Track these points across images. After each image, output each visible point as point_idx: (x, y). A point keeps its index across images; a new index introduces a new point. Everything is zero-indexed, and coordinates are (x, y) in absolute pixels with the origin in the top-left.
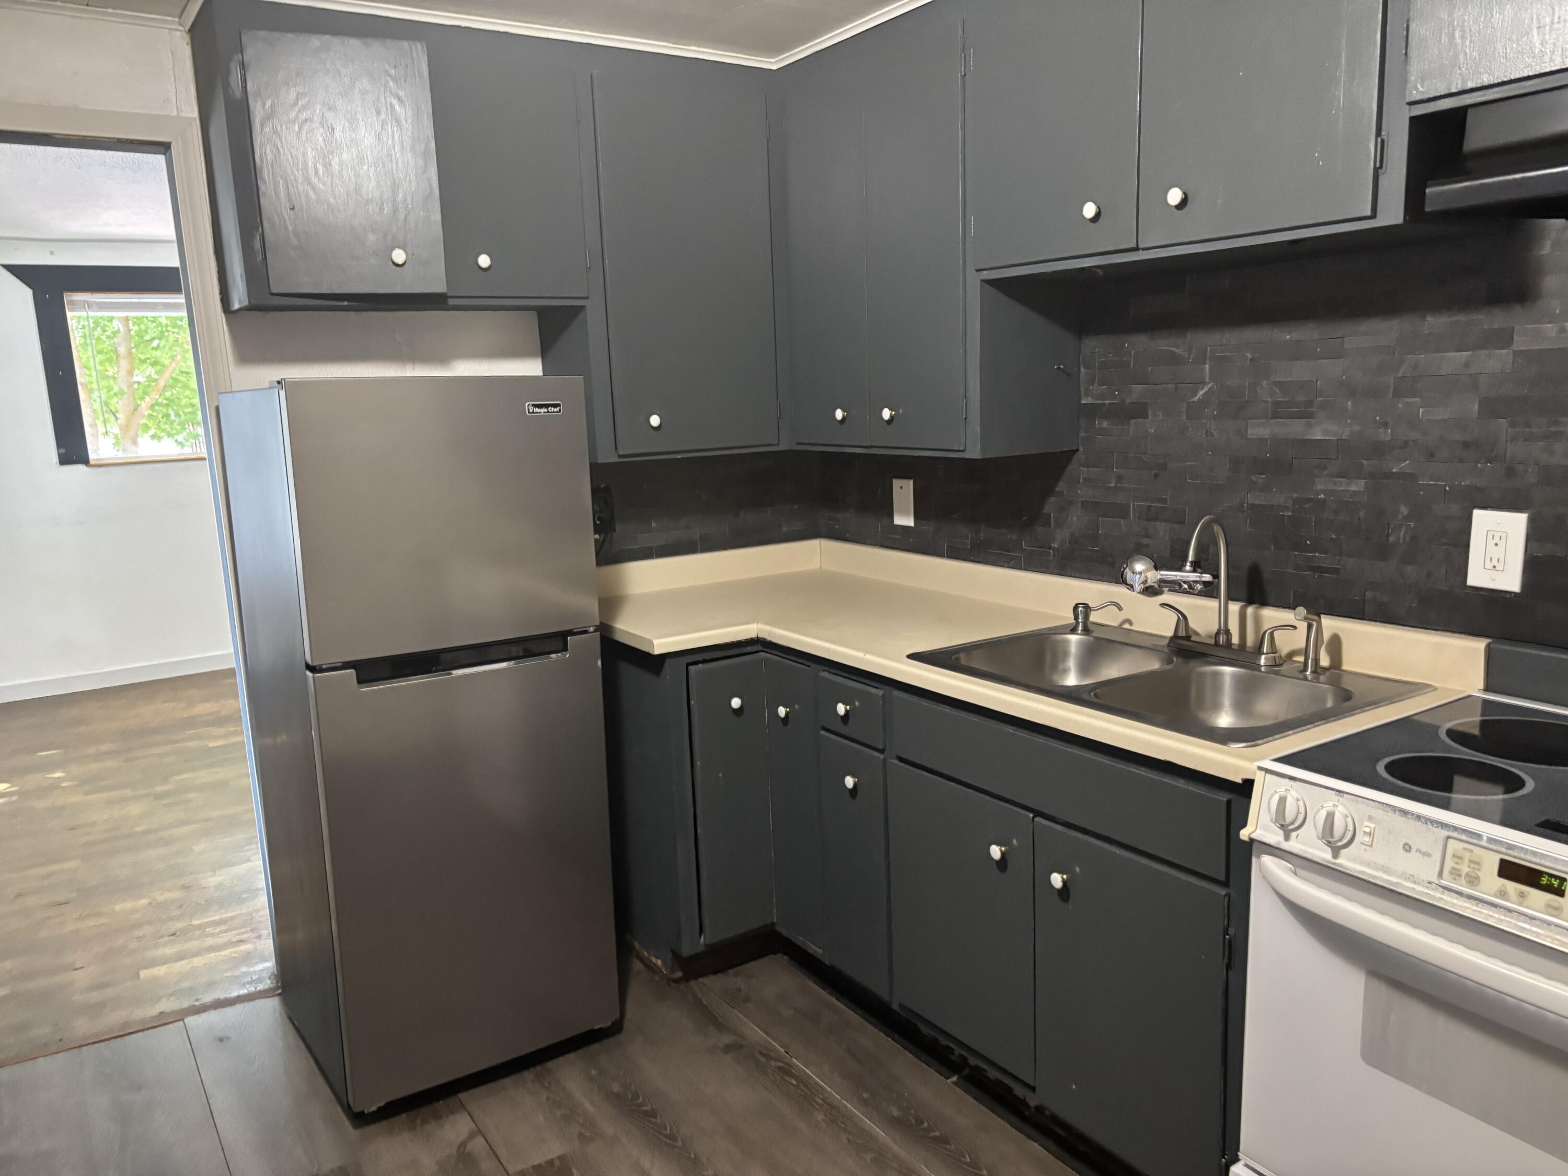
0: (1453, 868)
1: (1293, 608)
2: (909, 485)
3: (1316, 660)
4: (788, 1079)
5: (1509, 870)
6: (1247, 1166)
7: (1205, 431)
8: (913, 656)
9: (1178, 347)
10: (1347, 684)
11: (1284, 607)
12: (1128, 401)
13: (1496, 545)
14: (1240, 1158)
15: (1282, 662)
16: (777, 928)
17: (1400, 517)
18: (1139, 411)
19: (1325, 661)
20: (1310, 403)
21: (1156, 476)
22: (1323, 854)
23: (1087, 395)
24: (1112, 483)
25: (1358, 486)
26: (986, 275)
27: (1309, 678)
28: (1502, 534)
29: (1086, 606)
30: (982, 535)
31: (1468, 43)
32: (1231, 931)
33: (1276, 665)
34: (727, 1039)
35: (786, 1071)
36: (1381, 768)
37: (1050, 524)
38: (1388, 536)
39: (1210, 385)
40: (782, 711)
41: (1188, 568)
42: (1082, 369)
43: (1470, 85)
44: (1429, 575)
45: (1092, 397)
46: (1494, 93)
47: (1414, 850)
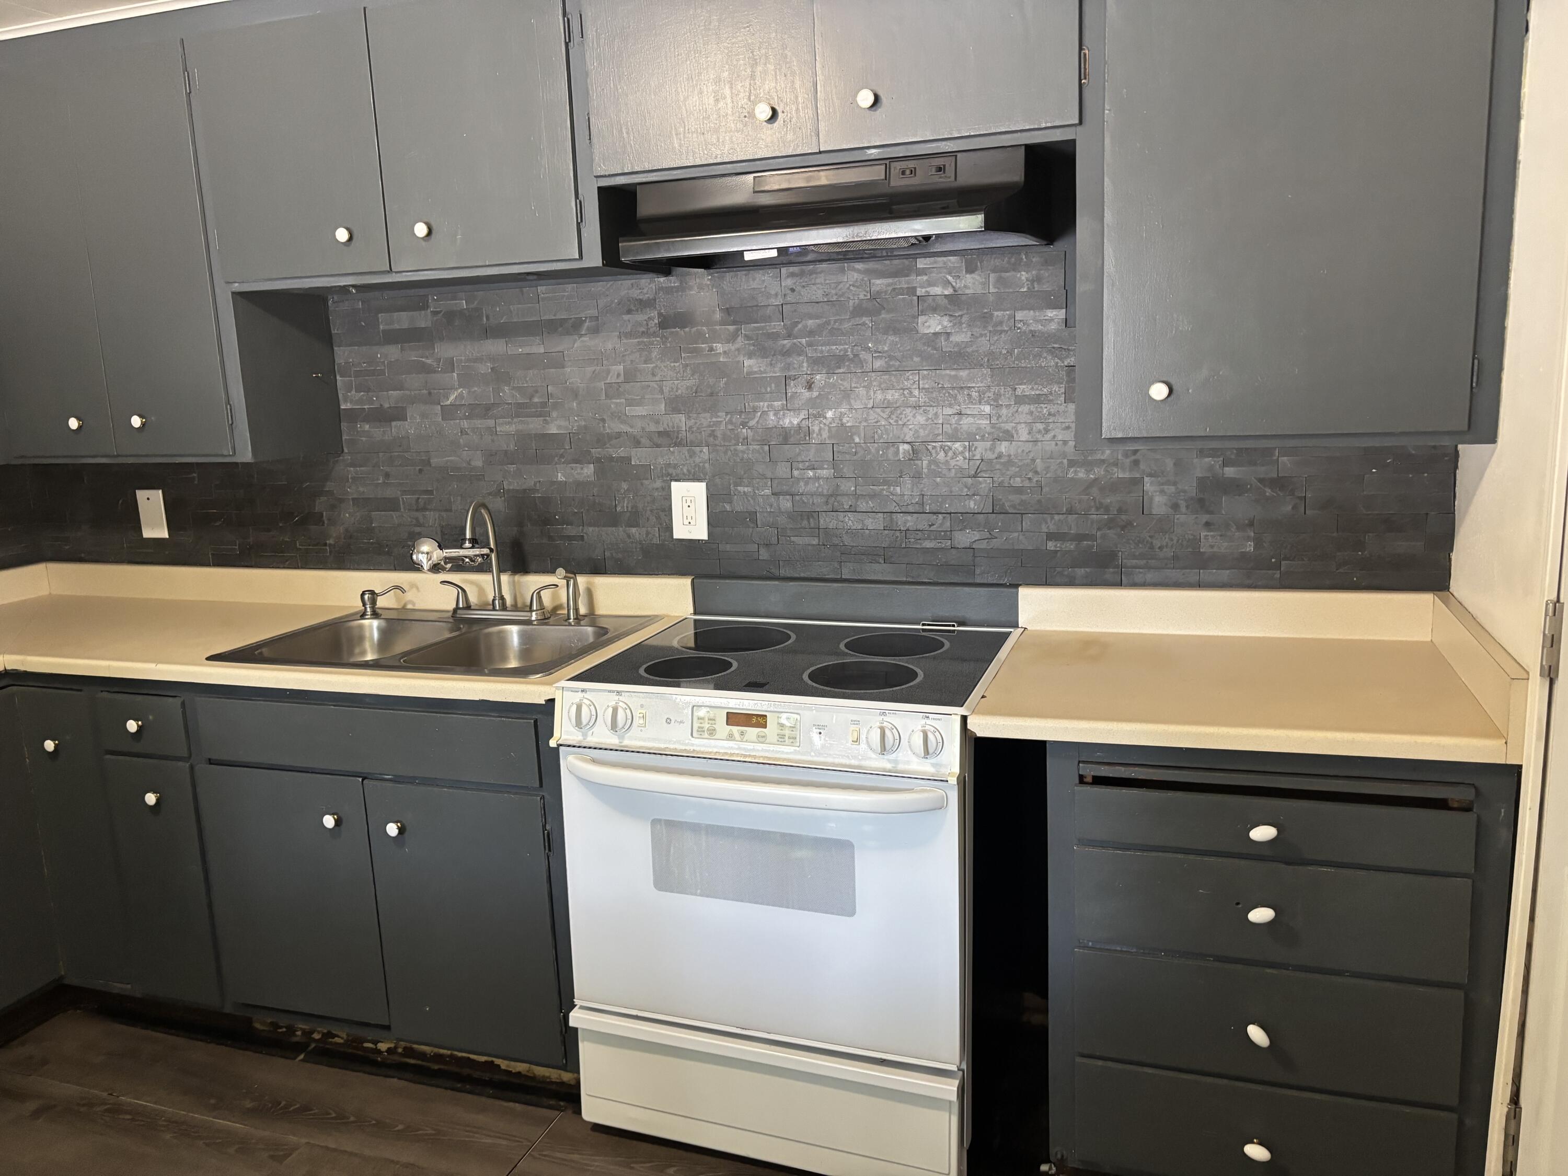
0: (699, 727)
1: (552, 571)
2: (157, 496)
3: (576, 610)
4: (121, 1116)
5: (734, 718)
6: (582, 1008)
7: (459, 431)
8: (211, 658)
9: (427, 357)
10: (603, 623)
11: (544, 573)
12: (386, 405)
13: (689, 506)
14: (575, 1003)
15: (549, 615)
16: (66, 982)
17: (622, 491)
18: (398, 414)
19: (583, 610)
20: (544, 404)
21: (420, 471)
22: (612, 740)
23: (346, 401)
24: (380, 480)
25: (588, 471)
26: (237, 287)
27: (573, 624)
28: (692, 499)
29: (372, 592)
30: (251, 540)
31: (632, 138)
32: (548, 827)
33: (545, 619)
34: (32, 1106)
35: (116, 1110)
36: (642, 671)
37: (324, 523)
38: (616, 506)
39: (459, 391)
40: (49, 745)
41: (467, 544)
42: (338, 378)
43: (637, 169)
44: (648, 533)
45: (351, 403)
46: (652, 177)
47: (673, 721)
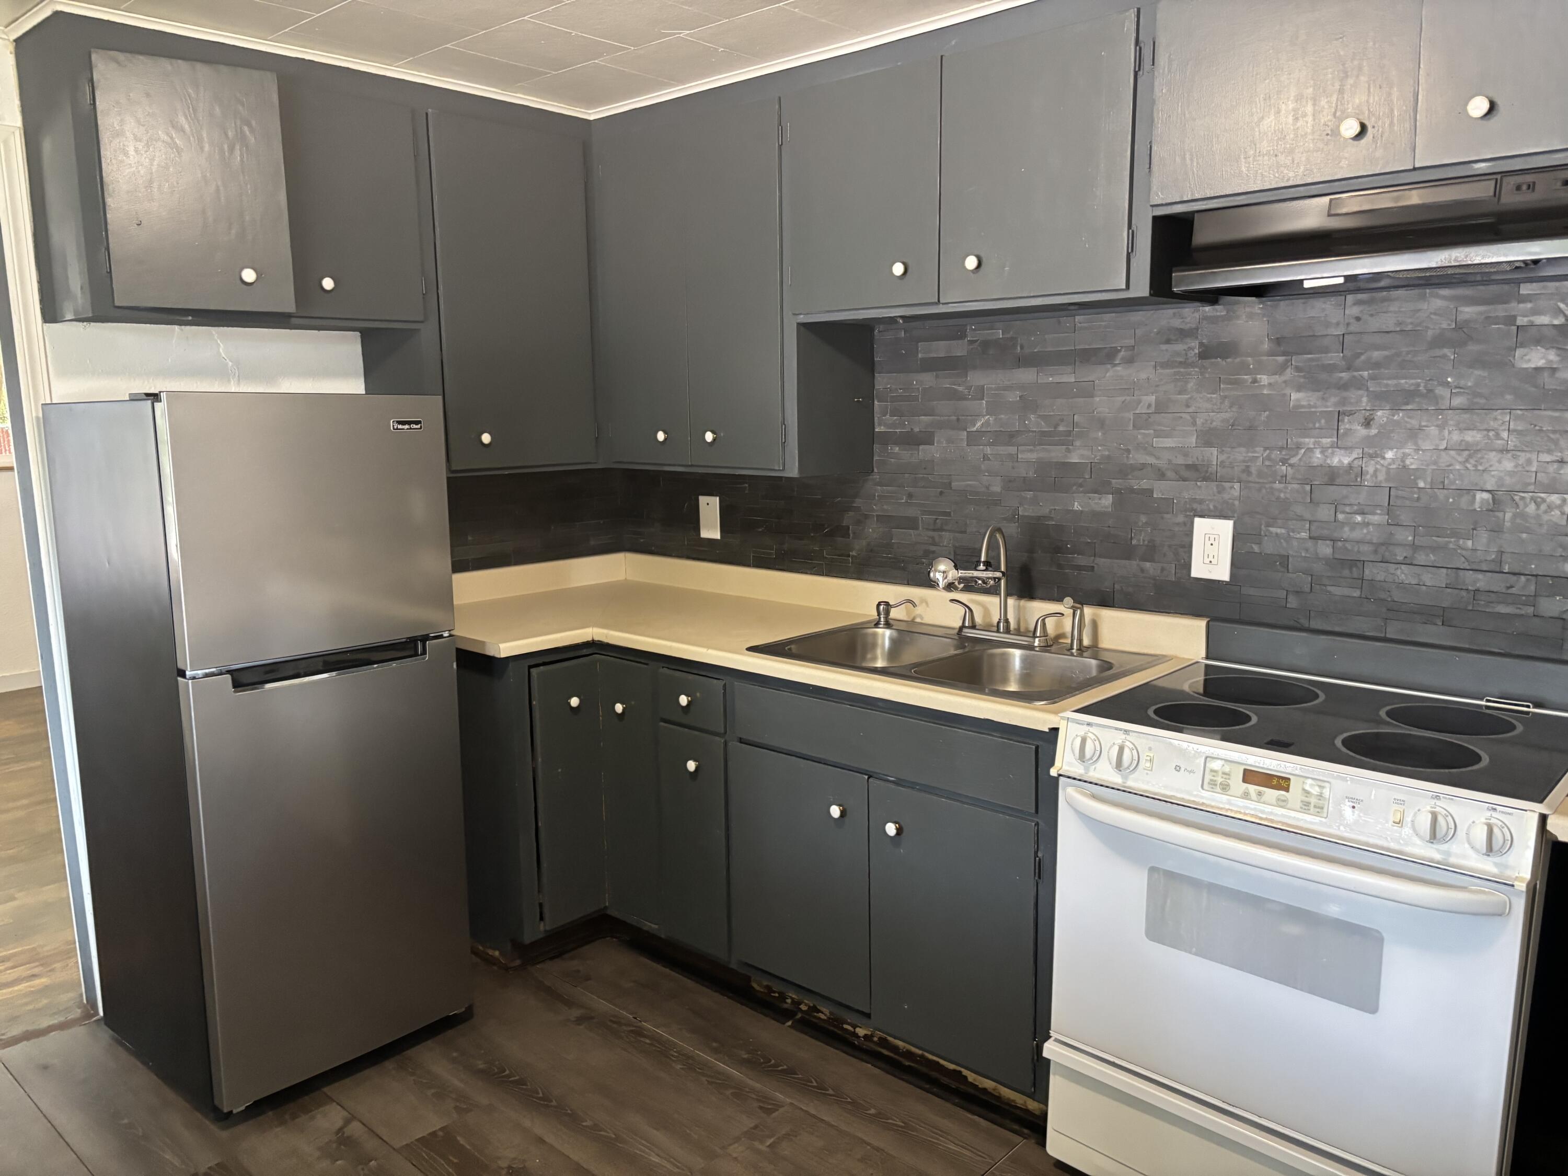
0: (1211, 780)
1: (1059, 599)
2: (715, 501)
3: (1080, 641)
4: (642, 1039)
5: (1250, 776)
6: (1057, 1040)
7: (982, 456)
8: (751, 649)
9: (959, 385)
10: (1107, 657)
11: (1049, 600)
12: (917, 430)
13: (1212, 544)
14: (1051, 1035)
15: (1052, 643)
16: (609, 912)
17: (1140, 524)
18: (926, 439)
19: (1086, 642)
20: (1069, 433)
21: (941, 493)
22: (1115, 778)
23: (880, 425)
24: (903, 499)
25: (1106, 501)
26: (802, 319)
27: (1075, 654)
28: (1216, 536)
29: (887, 604)
30: (786, 547)
31: (1195, 164)
32: (1040, 855)
33: (1048, 646)
34: (576, 1013)
35: (639, 1033)
36: (1151, 712)
37: (849, 535)
38: (1131, 538)
39: (987, 417)
40: (619, 708)
41: (982, 567)
42: (876, 402)
43: (1197, 196)
44: (1163, 569)
45: (884, 426)
46: (1213, 203)
47: (1183, 769)
